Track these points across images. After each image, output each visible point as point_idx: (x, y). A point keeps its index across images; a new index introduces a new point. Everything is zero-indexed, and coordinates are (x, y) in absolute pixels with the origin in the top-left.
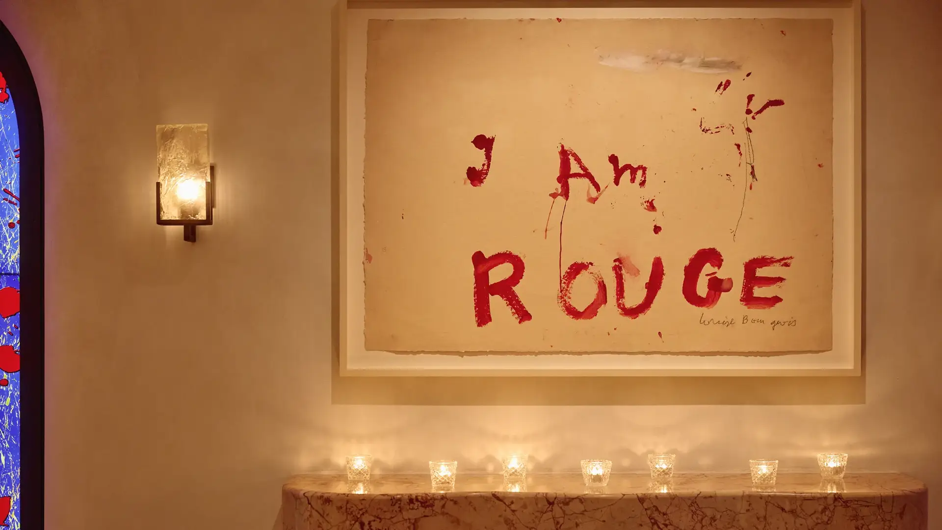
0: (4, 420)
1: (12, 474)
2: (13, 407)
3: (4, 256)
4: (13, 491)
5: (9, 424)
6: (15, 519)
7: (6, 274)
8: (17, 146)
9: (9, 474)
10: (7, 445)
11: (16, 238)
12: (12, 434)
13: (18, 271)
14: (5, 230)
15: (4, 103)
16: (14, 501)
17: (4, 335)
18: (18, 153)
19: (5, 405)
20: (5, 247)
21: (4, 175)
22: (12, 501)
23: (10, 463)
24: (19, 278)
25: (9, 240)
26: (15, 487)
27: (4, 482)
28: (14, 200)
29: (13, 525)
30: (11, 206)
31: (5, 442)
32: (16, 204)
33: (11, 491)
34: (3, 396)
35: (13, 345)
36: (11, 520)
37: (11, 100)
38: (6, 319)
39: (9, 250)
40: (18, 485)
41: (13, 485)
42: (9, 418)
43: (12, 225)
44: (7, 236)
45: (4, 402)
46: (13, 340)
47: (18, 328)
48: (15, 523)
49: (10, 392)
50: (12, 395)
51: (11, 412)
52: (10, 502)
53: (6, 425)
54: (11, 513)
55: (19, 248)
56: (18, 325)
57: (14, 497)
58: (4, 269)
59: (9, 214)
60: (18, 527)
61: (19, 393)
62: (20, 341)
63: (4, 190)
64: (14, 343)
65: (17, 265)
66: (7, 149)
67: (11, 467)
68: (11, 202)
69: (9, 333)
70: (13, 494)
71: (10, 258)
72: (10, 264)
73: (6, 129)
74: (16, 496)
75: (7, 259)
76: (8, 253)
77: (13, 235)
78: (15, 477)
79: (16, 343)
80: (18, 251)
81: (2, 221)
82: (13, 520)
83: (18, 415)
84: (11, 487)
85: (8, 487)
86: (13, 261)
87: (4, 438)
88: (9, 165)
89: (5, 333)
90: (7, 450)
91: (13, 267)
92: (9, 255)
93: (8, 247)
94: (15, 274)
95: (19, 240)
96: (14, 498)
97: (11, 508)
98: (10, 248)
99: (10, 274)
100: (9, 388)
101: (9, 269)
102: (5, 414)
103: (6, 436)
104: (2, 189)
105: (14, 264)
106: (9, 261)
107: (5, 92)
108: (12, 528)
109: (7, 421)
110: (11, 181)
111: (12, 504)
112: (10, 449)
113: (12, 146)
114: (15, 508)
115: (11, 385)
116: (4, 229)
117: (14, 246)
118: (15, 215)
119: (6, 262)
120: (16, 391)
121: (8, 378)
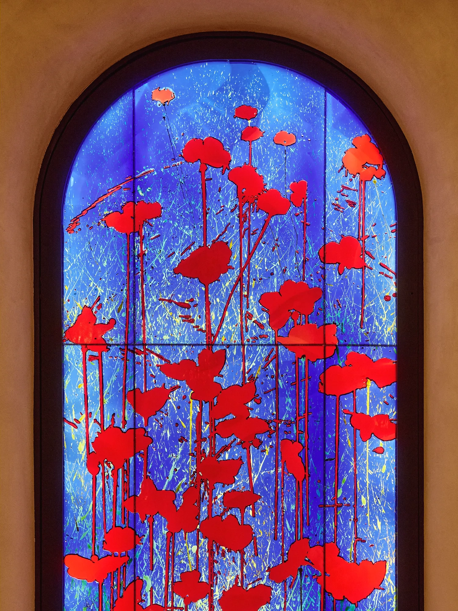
0: (380, 486)
1: (388, 539)
2: (388, 474)
3: (380, 328)
4: (389, 555)
5: (385, 490)
6: (391, 582)
7: (382, 345)
8: (393, 222)
9: (385, 539)
10: (383, 511)
11: (392, 311)
12: (388, 501)
13: (394, 342)
14: (382, 303)
15: (381, 180)
16: (390, 565)
17: (380, 405)
18: (394, 228)
19: (381, 473)
20: (382, 319)
21: (381, 249)
22: (388, 565)
23: (386, 528)
24: (395, 349)
25: (385, 312)
26: (391, 552)
27: (380, 547)
28: (390, 274)
29: (389, 589)
30: (387, 279)
31: (381, 508)
32: (391, 278)
33: (387, 556)
34: (379, 464)
35: (388, 414)
36: (387, 584)
37: (387, 176)
38: (382, 389)
39: (385, 322)
40: (393, 550)
41: (389, 550)
42: (386, 484)
43: (387, 298)
44: (384, 308)
45: (380, 469)
46: (389, 410)
47: (393, 398)
48: (391, 586)
49: (386, 460)
50: (388, 463)
51: (387, 479)
52: (386, 566)
53: (382, 492)
54: (387, 577)
55: (395, 320)
56: (393, 395)
57: (390, 561)
58: (381, 340)
59: (385, 287)
60: (394, 590)
61: (394, 461)
62: (396, 410)
63: (380, 264)
64: (390, 412)
65: (393, 337)
66: (383, 224)
67: (387, 533)
68: (386, 276)
69: (385, 402)
70: (389, 558)
71: (386, 330)
72: (387, 336)
73: (383, 205)
74: (391, 561)
75: (383, 331)
76: (384, 325)
77: (389, 308)
78: (391, 542)
79: (392, 413)
80: (394, 323)
81: (379, 294)
82: (389, 584)
83: (393, 482)
84: (387, 552)
85: (384, 552)
86: (389, 333)
87: (380, 504)
88: (386, 240)
89: (381, 403)
90: (383, 516)
91: (389, 339)
92: (385, 327)
93: (384, 319)
94: (391, 346)
95: (395, 312)
96: (390, 563)
97: (387, 572)
98: (386, 320)
99: (386, 346)
100: (385, 456)
101: (385, 341)
102: (381, 481)
103: (383, 503)
104: (379, 263)
105: (390, 336)
106: (385, 333)
107: (382, 168)
108: (388, 592)
109: (383, 488)
110: (387, 255)
111: (387, 568)
112: (386, 515)
113: (389, 222)
114: (391, 572)
115: (387, 453)
116: (380, 302)
117: (391, 318)
118: (392, 288)
119: (382, 334)
120: (392, 459)
121: (384, 446)
